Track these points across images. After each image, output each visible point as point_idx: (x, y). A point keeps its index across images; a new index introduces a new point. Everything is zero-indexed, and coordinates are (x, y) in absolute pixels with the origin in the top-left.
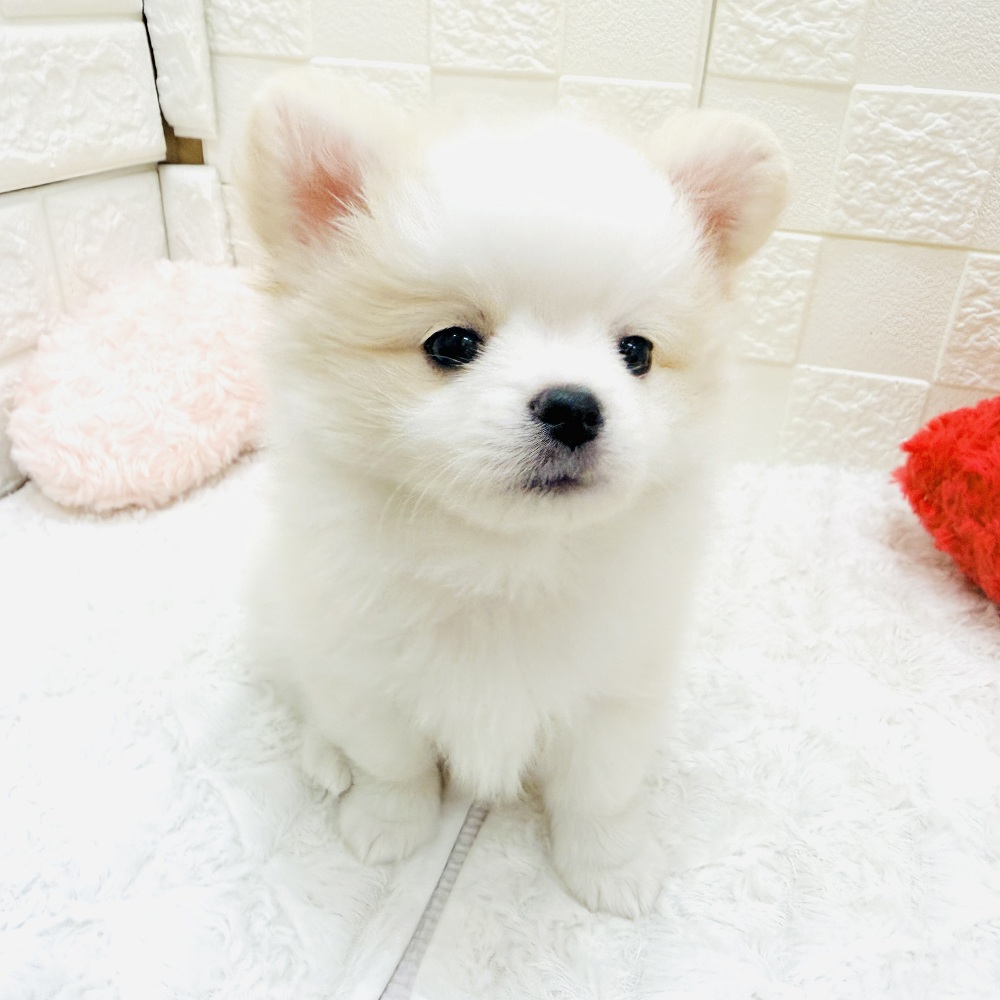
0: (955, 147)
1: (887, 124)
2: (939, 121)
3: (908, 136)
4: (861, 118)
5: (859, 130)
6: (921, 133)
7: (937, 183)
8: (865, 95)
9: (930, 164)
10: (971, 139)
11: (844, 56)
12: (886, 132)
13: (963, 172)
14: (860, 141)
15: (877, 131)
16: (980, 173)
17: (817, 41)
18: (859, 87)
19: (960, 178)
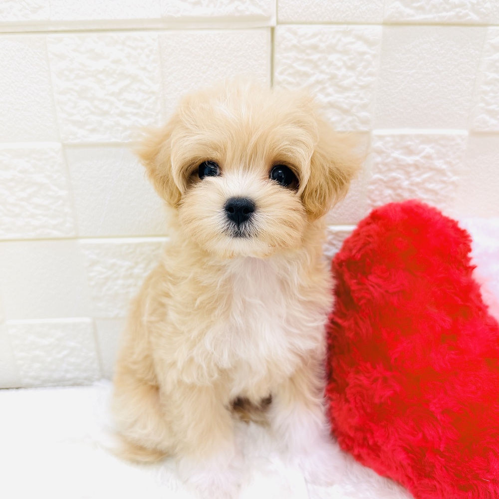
0: (439, 164)
1: (396, 154)
2: (428, 149)
3: (410, 160)
4: (380, 152)
5: (379, 159)
6: (417, 158)
7: (430, 186)
8: (381, 137)
9: (426, 176)
10: (448, 159)
11: (364, 114)
12: (396, 160)
13: (445, 179)
14: (380, 166)
15: (390, 160)
16: (455, 178)
17: (345, 106)
18: (376, 132)
19: (444, 182)
